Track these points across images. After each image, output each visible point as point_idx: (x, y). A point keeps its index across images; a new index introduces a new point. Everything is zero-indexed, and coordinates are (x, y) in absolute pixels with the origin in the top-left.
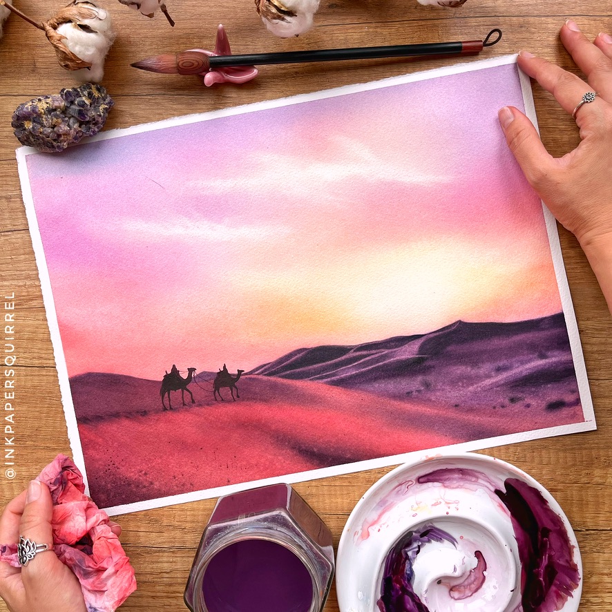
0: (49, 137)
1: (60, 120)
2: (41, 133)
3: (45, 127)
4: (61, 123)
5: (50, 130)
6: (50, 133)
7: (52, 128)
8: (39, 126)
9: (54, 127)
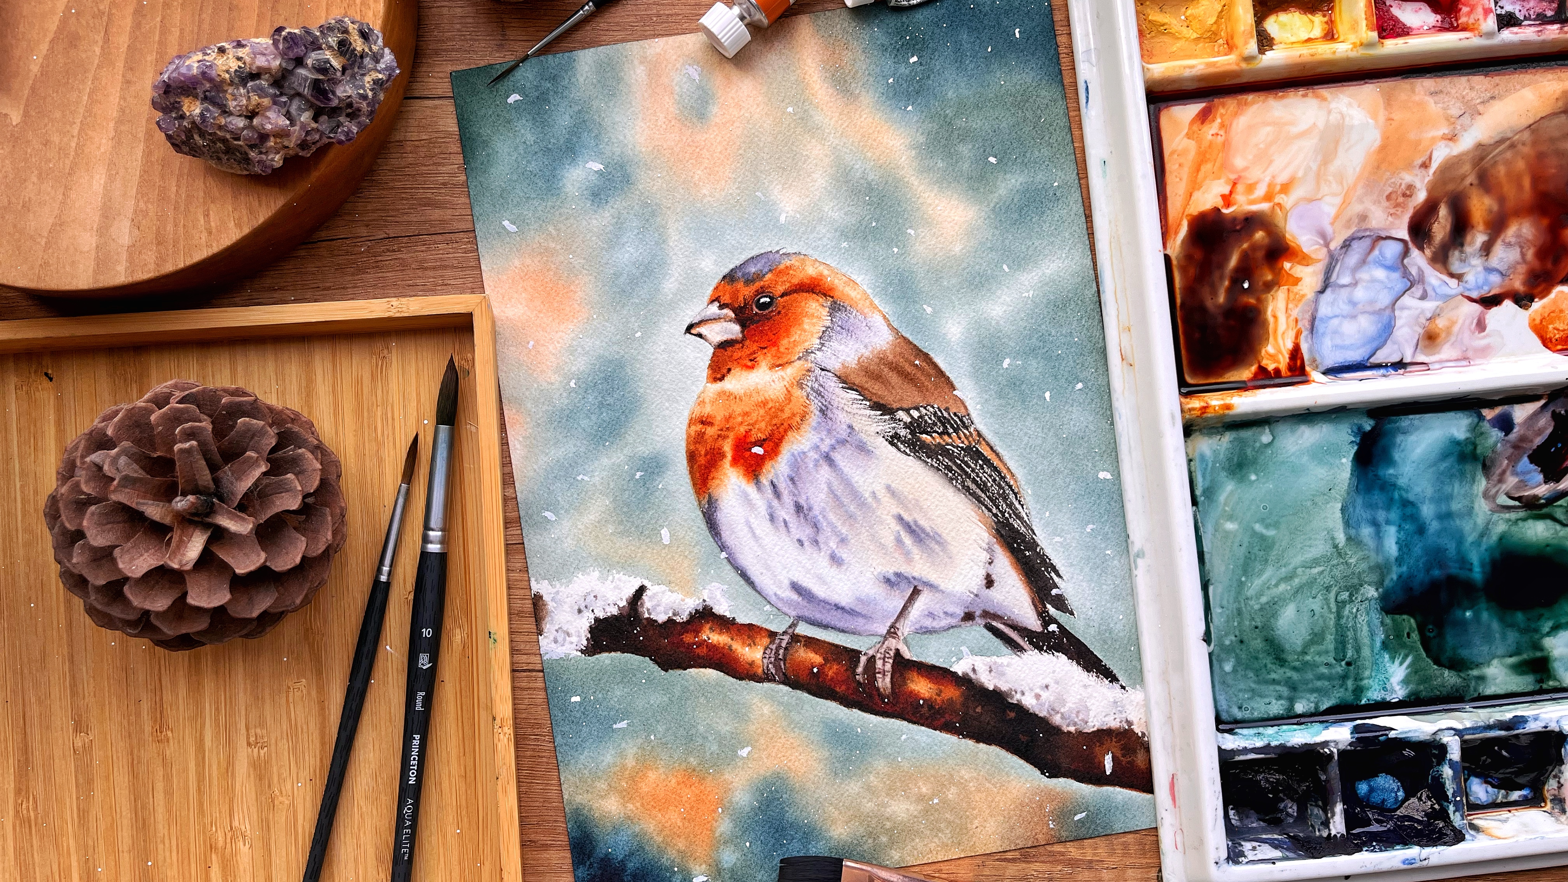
0: (238, 139)
1: (266, 101)
2: (220, 127)
3: (230, 114)
4: (268, 109)
5: (241, 123)
6: (243, 129)
7: (247, 117)
8: (216, 112)
9: (251, 115)
